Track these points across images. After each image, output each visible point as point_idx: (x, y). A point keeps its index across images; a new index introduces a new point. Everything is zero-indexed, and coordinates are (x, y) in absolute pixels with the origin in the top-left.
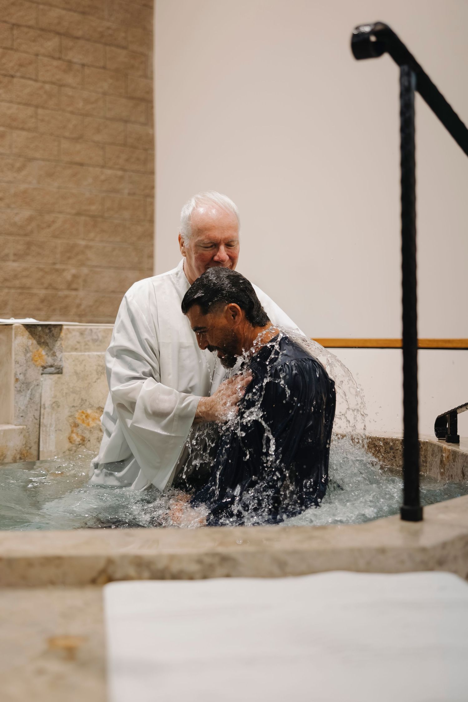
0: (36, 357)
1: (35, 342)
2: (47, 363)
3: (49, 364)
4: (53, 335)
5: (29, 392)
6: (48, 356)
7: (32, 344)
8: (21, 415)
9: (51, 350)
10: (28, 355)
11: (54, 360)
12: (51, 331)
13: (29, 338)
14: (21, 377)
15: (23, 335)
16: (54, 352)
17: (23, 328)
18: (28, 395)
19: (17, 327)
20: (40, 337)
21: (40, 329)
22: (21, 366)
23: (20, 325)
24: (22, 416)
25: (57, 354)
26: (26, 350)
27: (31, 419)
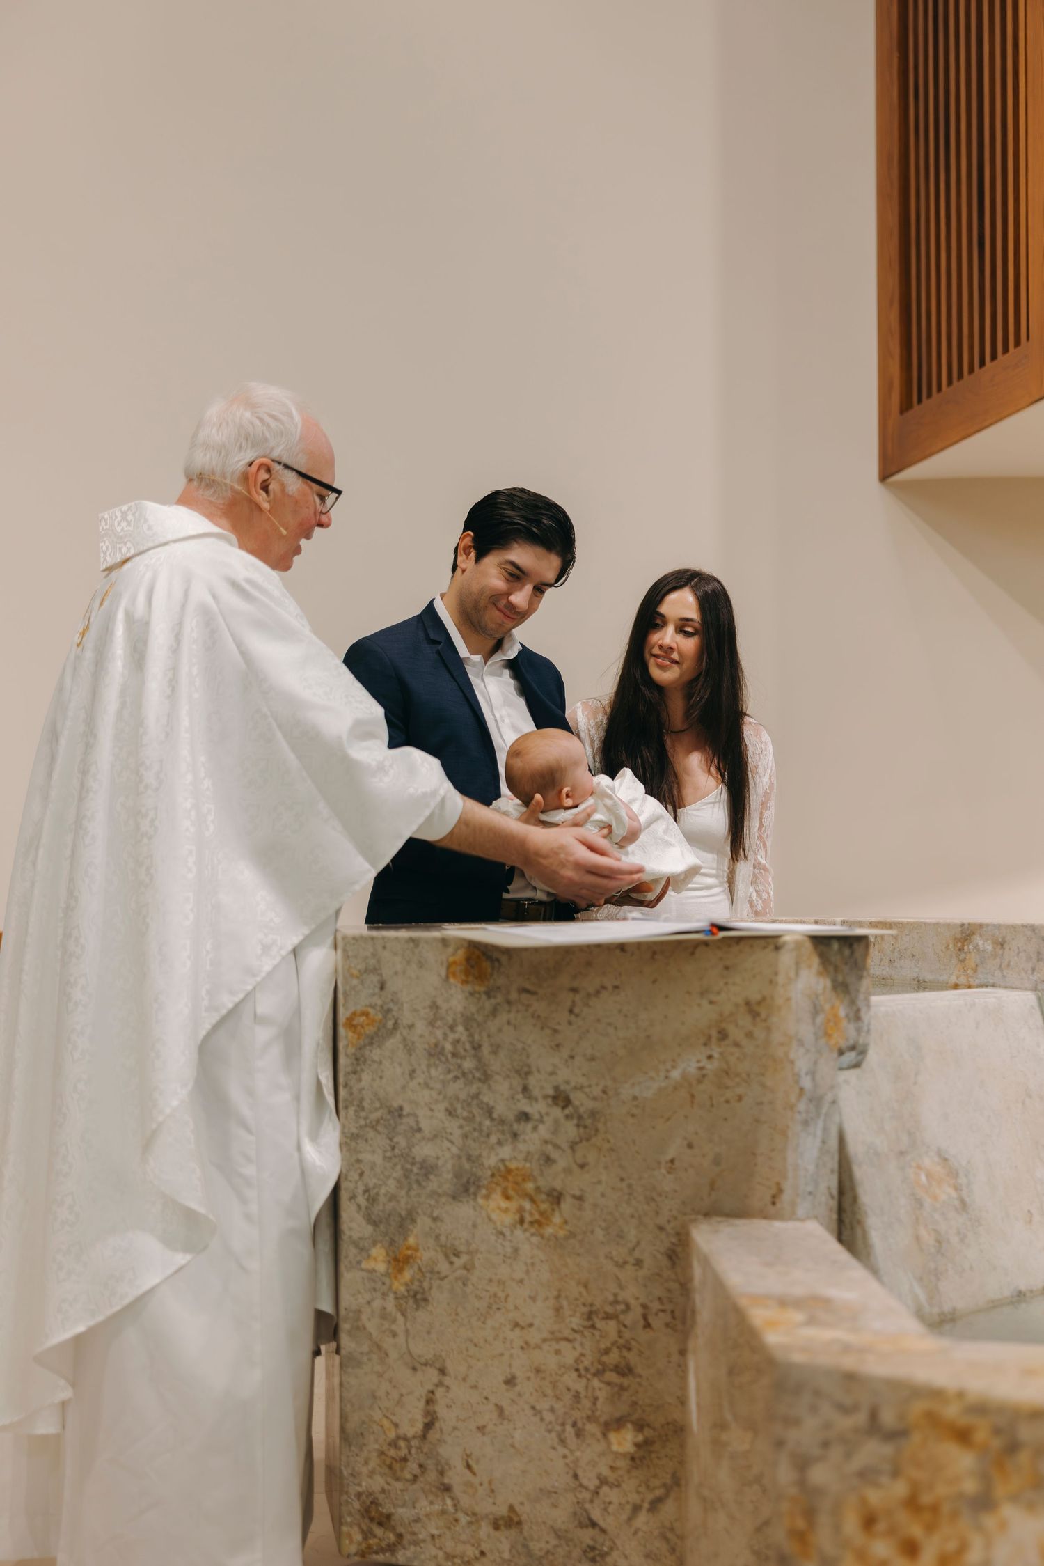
0: (831, 1024)
1: (828, 983)
2: (847, 1039)
3: (851, 1042)
4: (856, 963)
5: (820, 1124)
6: (849, 1021)
7: (825, 988)
8: (809, 1188)
9: (853, 1002)
10: (819, 1020)
11: (859, 1030)
12: (852, 953)
13: (820, 974)
14: (806, 1083)
15: (810, 967)
16: (858, 1010)
17: (808, 945)
18: (819, 1133)
19: (798, 945)
20: (836, 969)
21: (835, 946)
22: (808, 1051)
23: (807, 939)
24: (810, 1193)
25: (863, 1014)
26: (815, 1006)
27: (823, 1199)
